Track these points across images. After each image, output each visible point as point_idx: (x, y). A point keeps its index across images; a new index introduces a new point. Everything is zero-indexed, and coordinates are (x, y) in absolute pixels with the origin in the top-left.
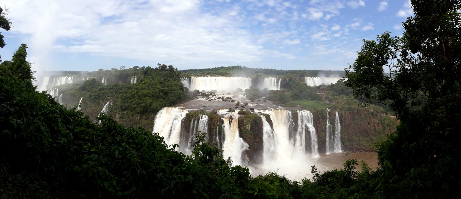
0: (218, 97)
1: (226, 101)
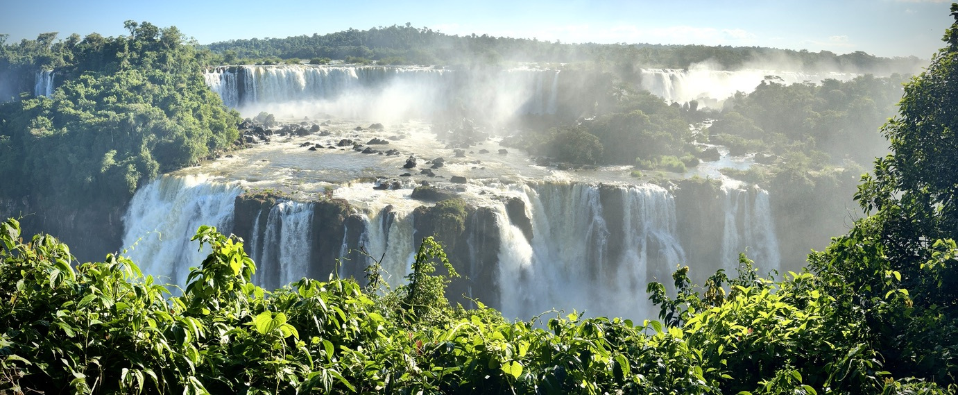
0: (339, 139)
1: (368, 151)
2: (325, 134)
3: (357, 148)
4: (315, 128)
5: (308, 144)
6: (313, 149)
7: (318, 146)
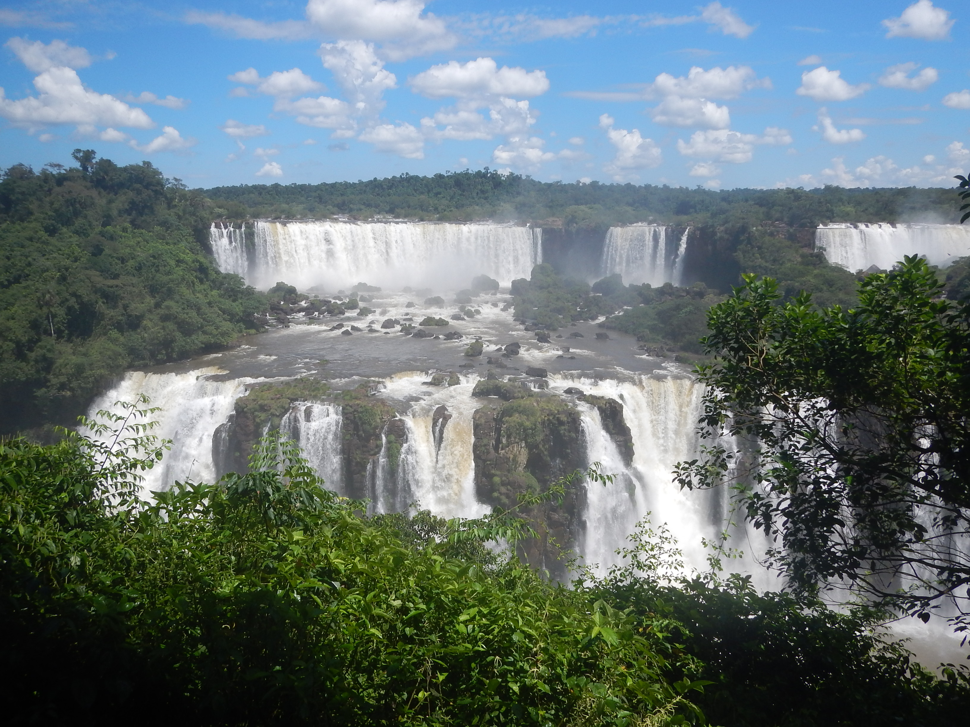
1: (420, 335)
2: (364, 312)
3: (407, 330)
4: (352, 305)
5: (340, 326)
6: (346, 333)
7: (353, 328)
